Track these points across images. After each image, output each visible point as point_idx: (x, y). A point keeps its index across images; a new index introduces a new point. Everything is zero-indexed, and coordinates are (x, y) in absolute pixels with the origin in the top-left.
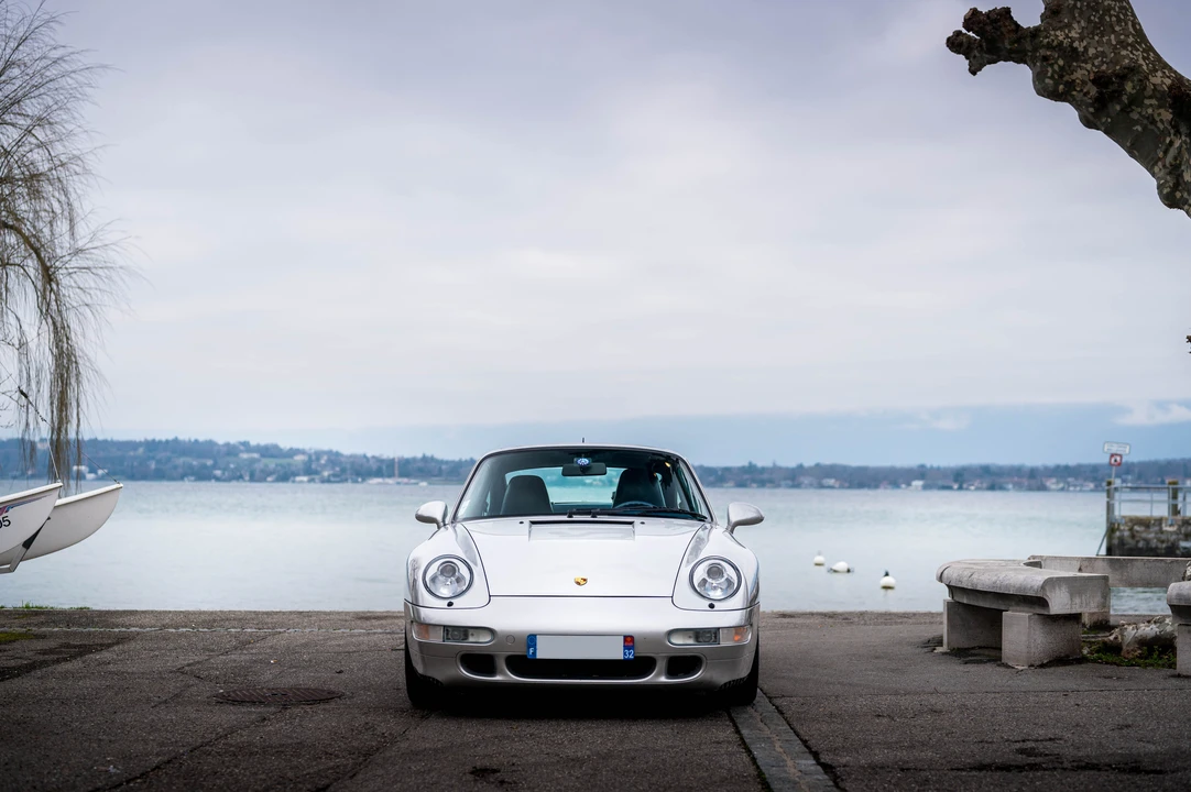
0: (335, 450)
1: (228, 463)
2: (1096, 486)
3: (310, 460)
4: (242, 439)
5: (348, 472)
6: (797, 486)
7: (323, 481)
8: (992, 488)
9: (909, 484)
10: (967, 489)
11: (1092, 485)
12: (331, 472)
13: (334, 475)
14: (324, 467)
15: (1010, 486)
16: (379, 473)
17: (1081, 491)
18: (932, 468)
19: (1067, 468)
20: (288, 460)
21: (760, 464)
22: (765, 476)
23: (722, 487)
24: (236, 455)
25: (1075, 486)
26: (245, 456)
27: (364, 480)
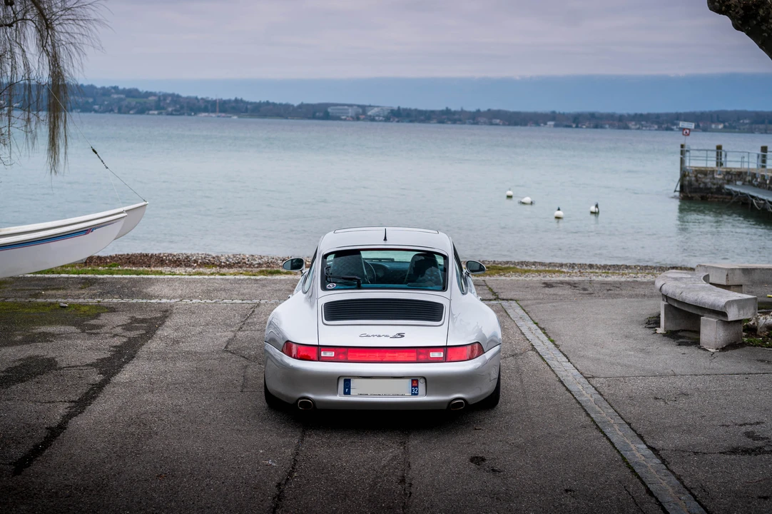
0: (176, 93)
1: (104, 101)
2: (659, 127)
3: (159, 100)
4: (114, 85)
5: (185, 109)
6: (477, 123)
7: (169, 114)
8: (596, 127)
9: (545, 124)
10: (581, 127)
11: (656, 127)
12: (174, 108)
13: (176, 110)
14: (169, 105)
15: (607, 126)
16: (206, 110)
17: (650, 130)
18: (560, 113)
19: (641, 115)
20: (145, 100)
21: (453, 109)
22: (456, 117)
23: (429, 123)
24: (110, 95)
25: (646, 127)
26: (115, 96)
27: (195, 114)
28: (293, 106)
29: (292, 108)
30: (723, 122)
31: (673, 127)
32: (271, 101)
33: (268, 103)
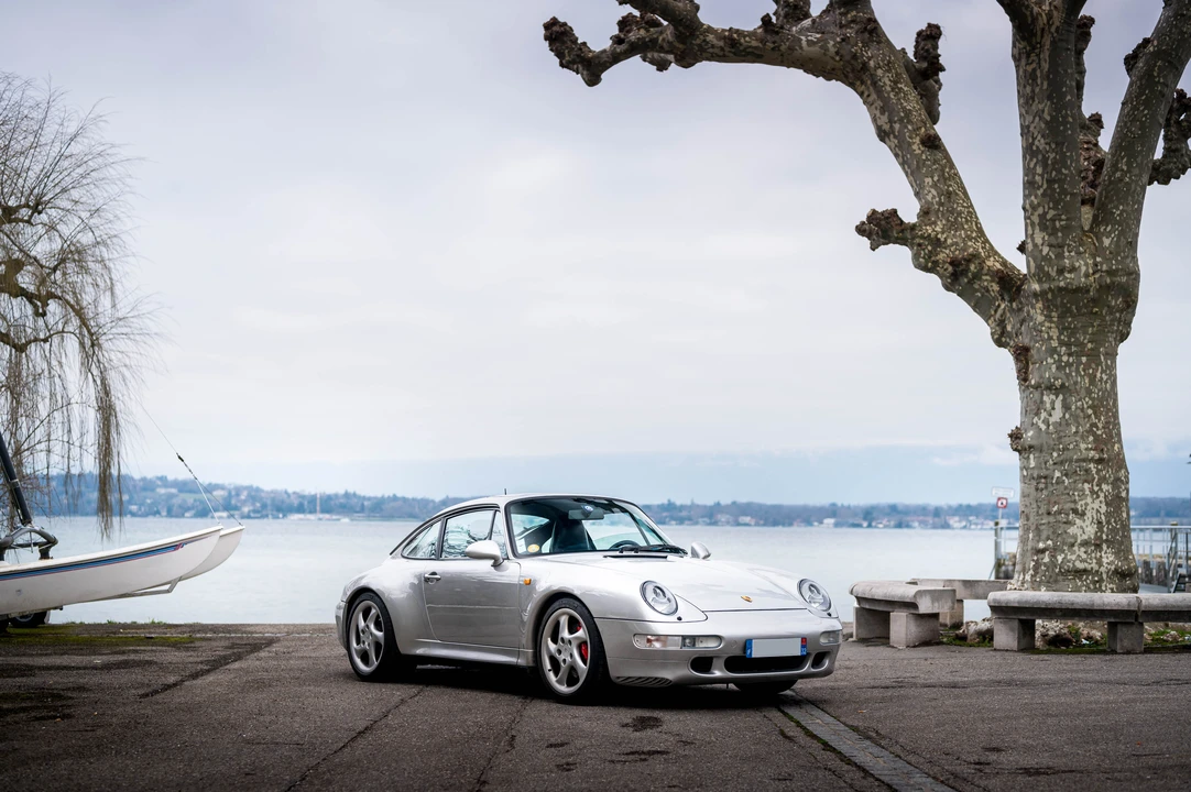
0: (255, 486)
1: (145, 498)
3: (230, 495)
4: (159, 475)
5: (269, 508)
6: (715, 523)
7: (243, 517)
9: (821, 522)
10: (876, 526)
12: (251, 508)
13: (255, 511)
14: (244, 502)
16: (300, 509)
17: (981, 529)
18: (842, 507)
20: (207, 495)
21: (678, 502)
22: (684, 514)
24: (153, 490)
26: (162, 491)
27: (284, 516)
28: (433, 501)
29: (431, 505)
32: (399, 495)
33: (395, 498)
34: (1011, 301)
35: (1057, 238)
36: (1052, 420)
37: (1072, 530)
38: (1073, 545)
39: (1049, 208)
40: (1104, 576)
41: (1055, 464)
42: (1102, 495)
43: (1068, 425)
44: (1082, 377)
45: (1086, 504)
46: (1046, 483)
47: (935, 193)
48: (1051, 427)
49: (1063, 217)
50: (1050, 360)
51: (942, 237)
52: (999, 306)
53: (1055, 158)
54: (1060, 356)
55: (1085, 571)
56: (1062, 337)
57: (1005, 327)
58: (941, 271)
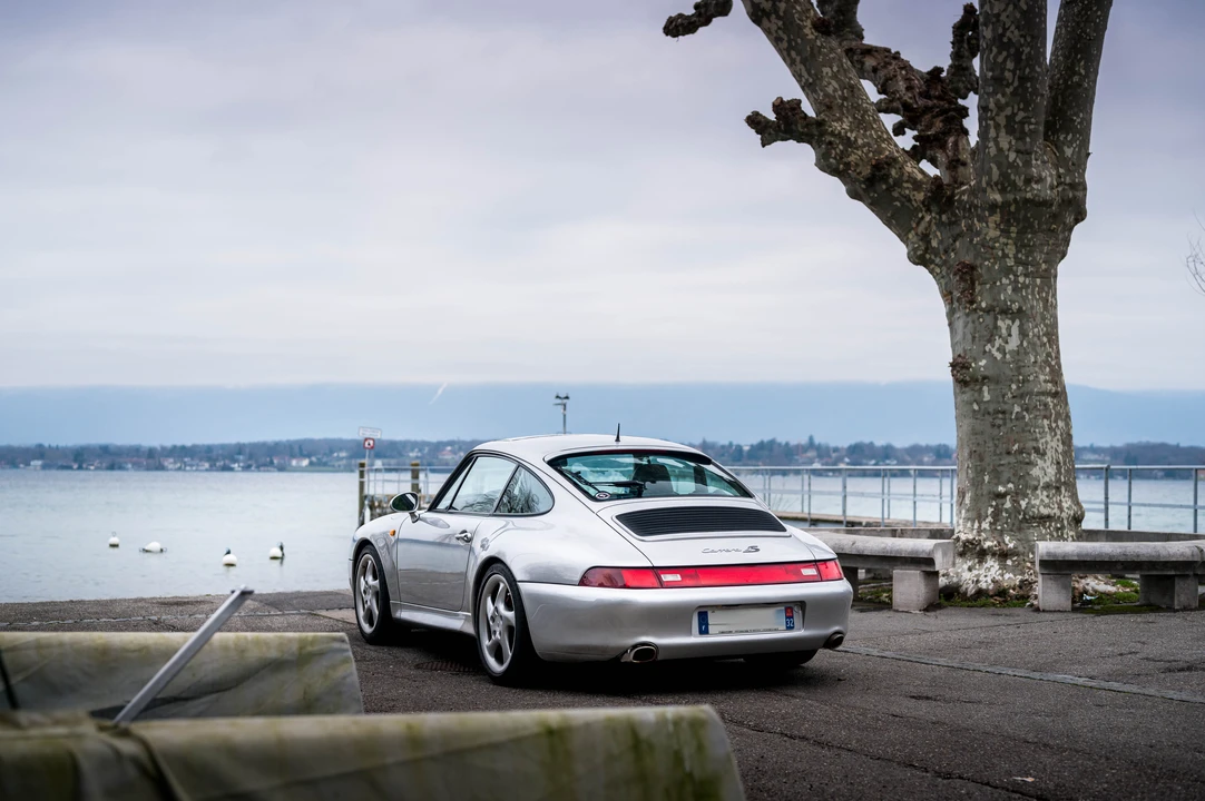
2: (211, 466)
8: (111, 467)
9: (28, 464)
10: (87, 469)
11: (207, 465)
15: (130, 466)
17: (197, 470)
18: (51, 447)
19: (183, 448)
25: (191, 466)
30: (309, 456)
31: (233, 466)
34: (940, 214)
35: (1025, 143)
36: (1008, 348)
37: (1035, 472)
38: (1036, 488)
39: (1019, 109)
40: (1065, 522)
41: (1014, 397)
42: (1059, 432)
43: (1026, 353)
44: (1037, 300)
45: (1047, 443)
46: (1004, 419)
47: (837, 86)
48: (1008, 356)
49: (1033, 120)
50: (1005, 281)
51: (852, 136)
52: (923, 218)
53: (1030, 53)
54: (1016, 276)
55: (1049, 517)
56: (1020, 255)
57: (929, 242)
58: (854, 175)
